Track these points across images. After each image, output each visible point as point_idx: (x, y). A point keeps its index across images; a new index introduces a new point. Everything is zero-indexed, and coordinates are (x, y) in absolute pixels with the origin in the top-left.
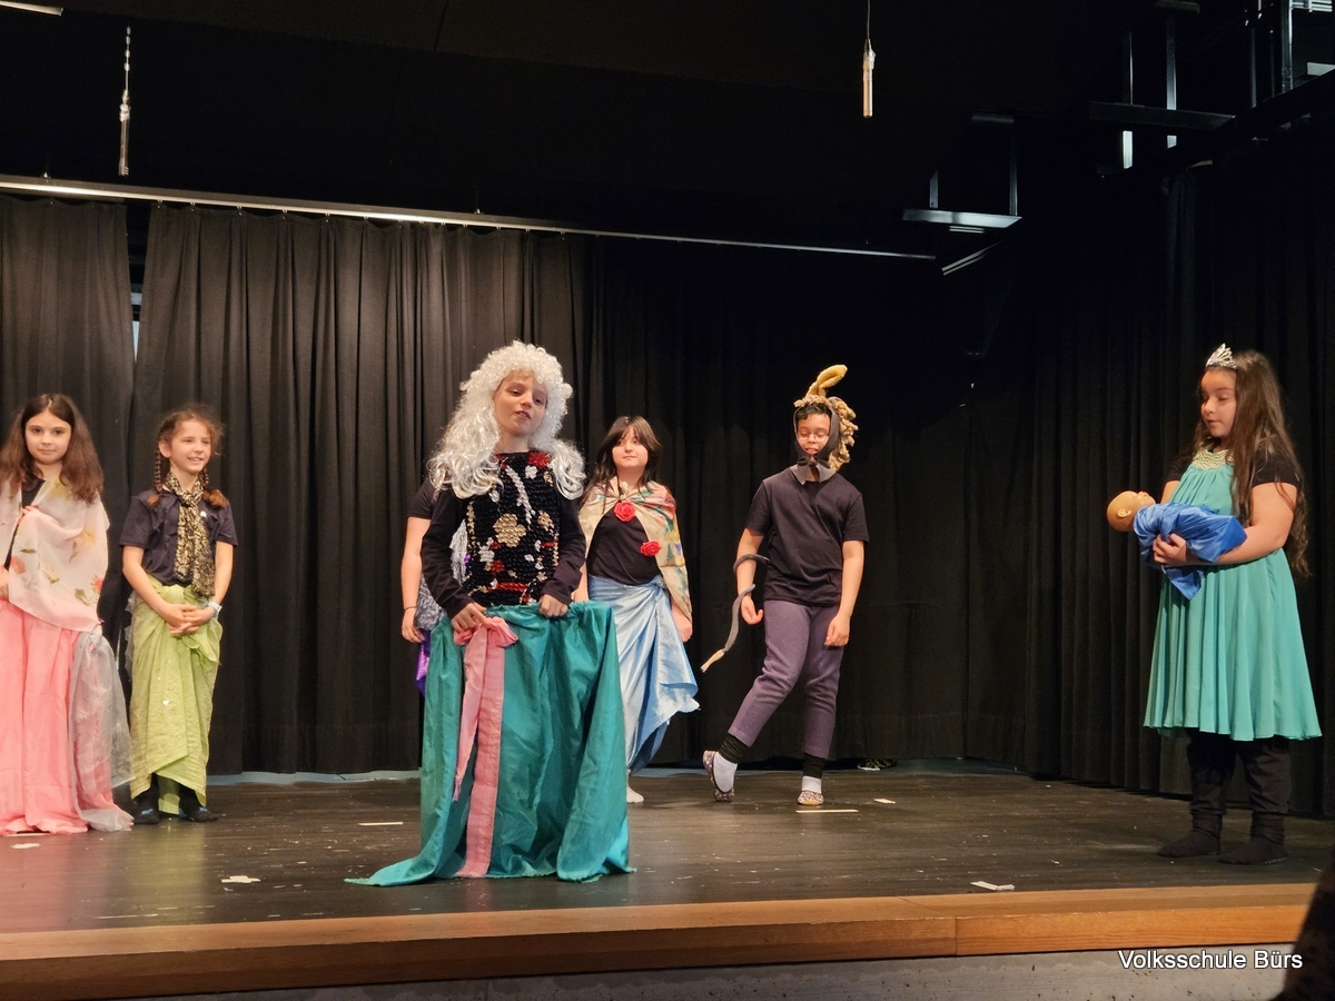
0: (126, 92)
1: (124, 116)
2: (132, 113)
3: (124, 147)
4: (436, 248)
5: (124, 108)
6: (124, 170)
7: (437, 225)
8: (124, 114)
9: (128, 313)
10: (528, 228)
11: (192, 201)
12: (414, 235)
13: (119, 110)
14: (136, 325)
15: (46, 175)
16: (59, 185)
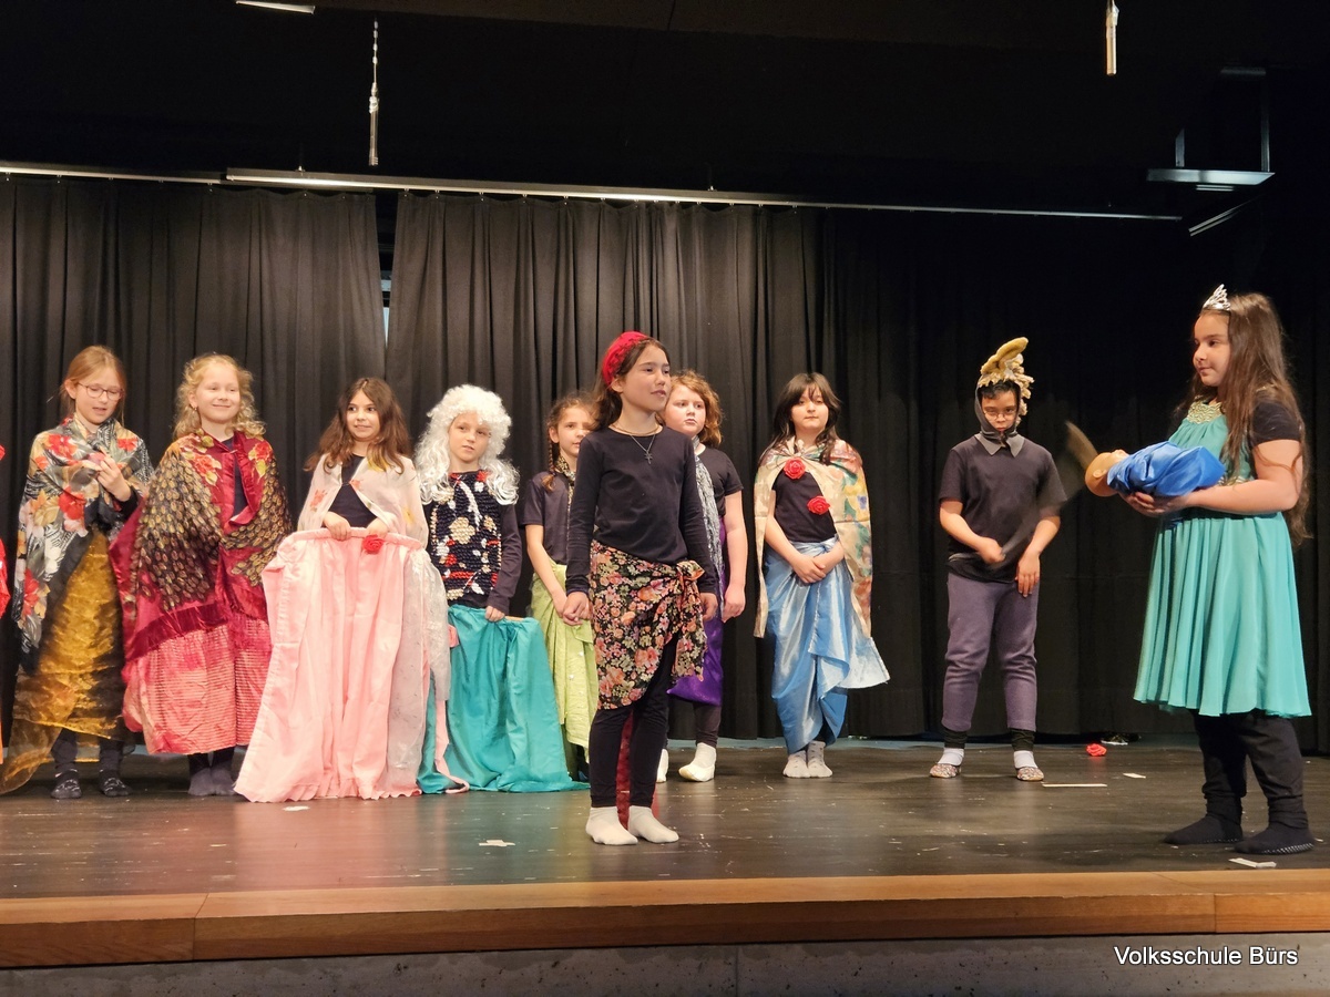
0: (374, 85)
1: (373, 108)
2: (381, 105)
3: (373, 138)
4: (671, 226)
5: (373, 100)
6: (374, 160)
7: (672, 203)
8: (374, 105)
9: (378, 299)
10: (761, 203)
11: (437, 189)
12: (649, 214)
13: (369, 103)
14: (386, 311)
15: (300, 169)
16: (312, 178)
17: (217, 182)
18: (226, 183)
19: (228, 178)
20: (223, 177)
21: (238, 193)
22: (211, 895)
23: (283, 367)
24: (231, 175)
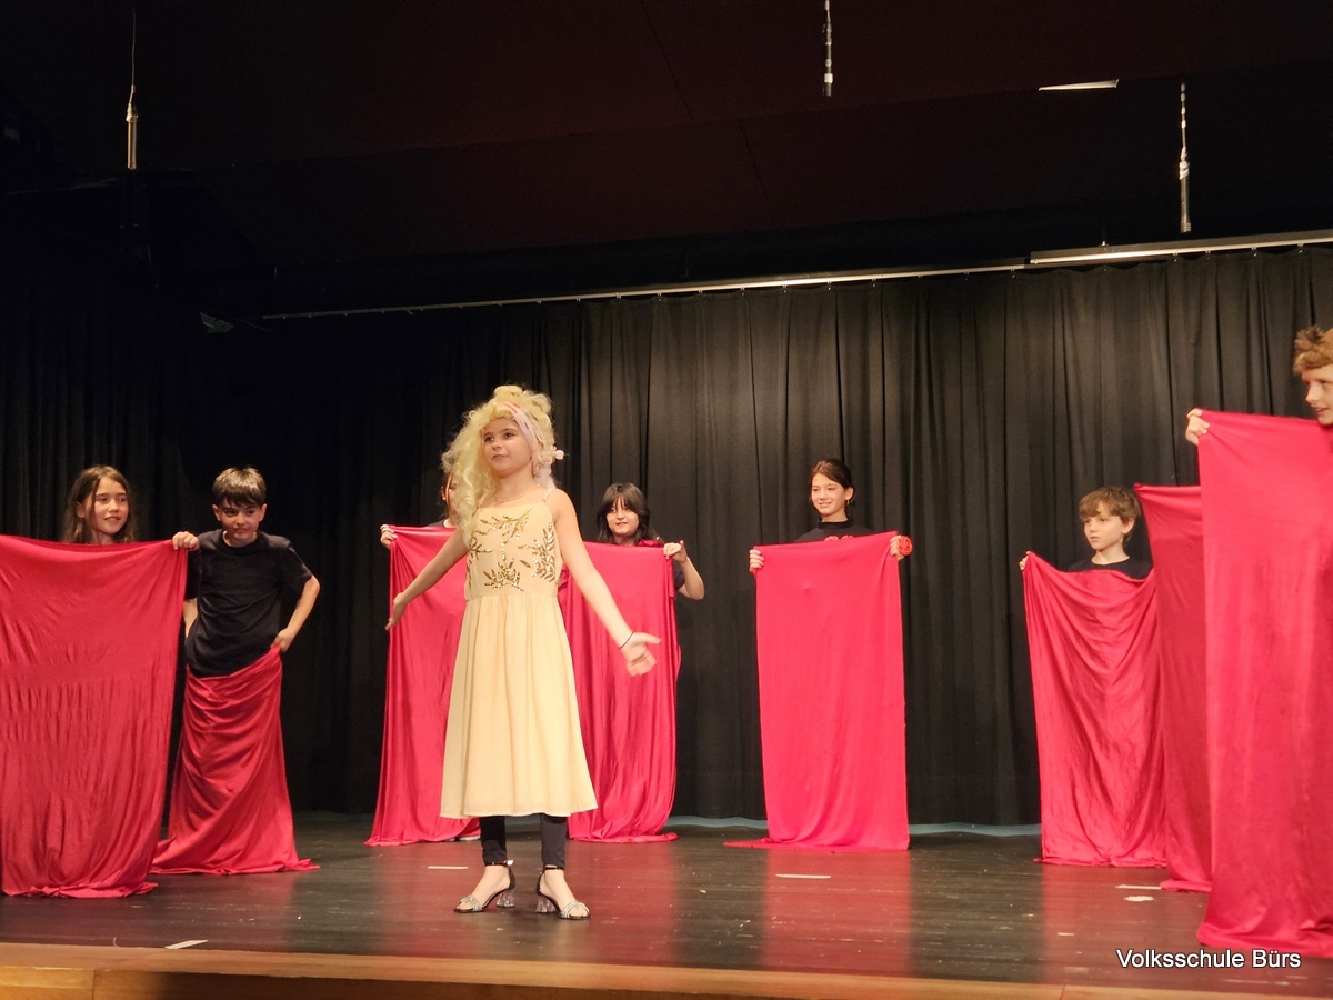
0: (1184, 150)
1: (1183, 173)
2: (1191, 169)
3: (1184, 204)
5: (1183, 165)
6: (1186, 226)
8: (1183, 170)
11: (1227, 248)
13: (1179, 169)
15: (1104, 244)
16: (1116, 252)
17: (1021, 267)
18: (1028, 267)
19: (1032, 262)
20: (1027, 262)
21: (1035, 276)
22: (1068, 988)
24: (1035, 258)
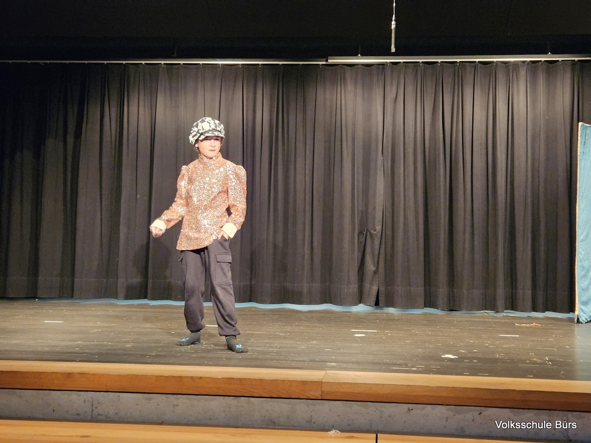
0: (394, 16)
1: (393, 26)
2: (396, 25)
3: (393, 40)
6: (393, 50)
7: (524, 61)
10: (577, 59)
13: (391, 24)
15: (359, 55)
16: (364, 59)
17: (324, 63)
18: (327, 63)
19: (329, 61)
20: (327, 61)
21: (330, 68)
22: (328, 372)
23: (350, 143)
24: (330, 59)
